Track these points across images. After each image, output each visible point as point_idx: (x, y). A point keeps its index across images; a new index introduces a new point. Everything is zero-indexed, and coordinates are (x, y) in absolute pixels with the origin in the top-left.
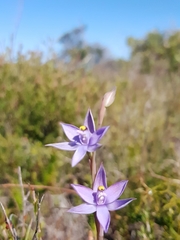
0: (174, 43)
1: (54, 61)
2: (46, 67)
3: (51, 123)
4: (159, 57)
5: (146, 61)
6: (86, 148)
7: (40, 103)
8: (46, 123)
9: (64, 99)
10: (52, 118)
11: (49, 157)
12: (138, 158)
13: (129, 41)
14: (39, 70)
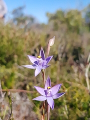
0: (70, 16)
1: (11, 24)
2: (7, 26)
3: (10, 56)
4: (62, 22)
5: (56, 25)
6: (41, 67)
7: (4, 45)
8: (7, 56)
9: (17, 43)
10: (11, 53)
11: (10, 73)
12: (55, 73)
13: (47, 14)
14: (3, 28)
